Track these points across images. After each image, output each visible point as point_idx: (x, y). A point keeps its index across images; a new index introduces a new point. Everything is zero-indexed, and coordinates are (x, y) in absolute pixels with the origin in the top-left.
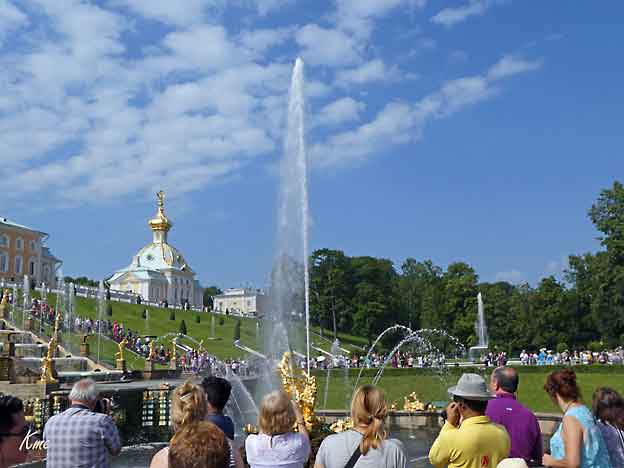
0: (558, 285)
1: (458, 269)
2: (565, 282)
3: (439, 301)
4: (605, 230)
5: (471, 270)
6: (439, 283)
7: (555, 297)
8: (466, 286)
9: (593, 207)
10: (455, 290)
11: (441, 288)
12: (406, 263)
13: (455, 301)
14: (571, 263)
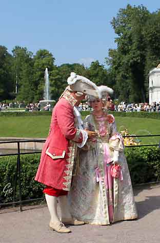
0: (100, 66)
1: (43, 54)
2: (105, 64)
3: (30, 73)
4: (118, 33)
5: (51, 55)
6: (30, 62)
7: (98, 73)
8: (46, 64)
9: (114, 18)
10: (40, 67)
11: (32, 65)
12: (15, 48)
13: (40, 73)
14: (109, 53)
